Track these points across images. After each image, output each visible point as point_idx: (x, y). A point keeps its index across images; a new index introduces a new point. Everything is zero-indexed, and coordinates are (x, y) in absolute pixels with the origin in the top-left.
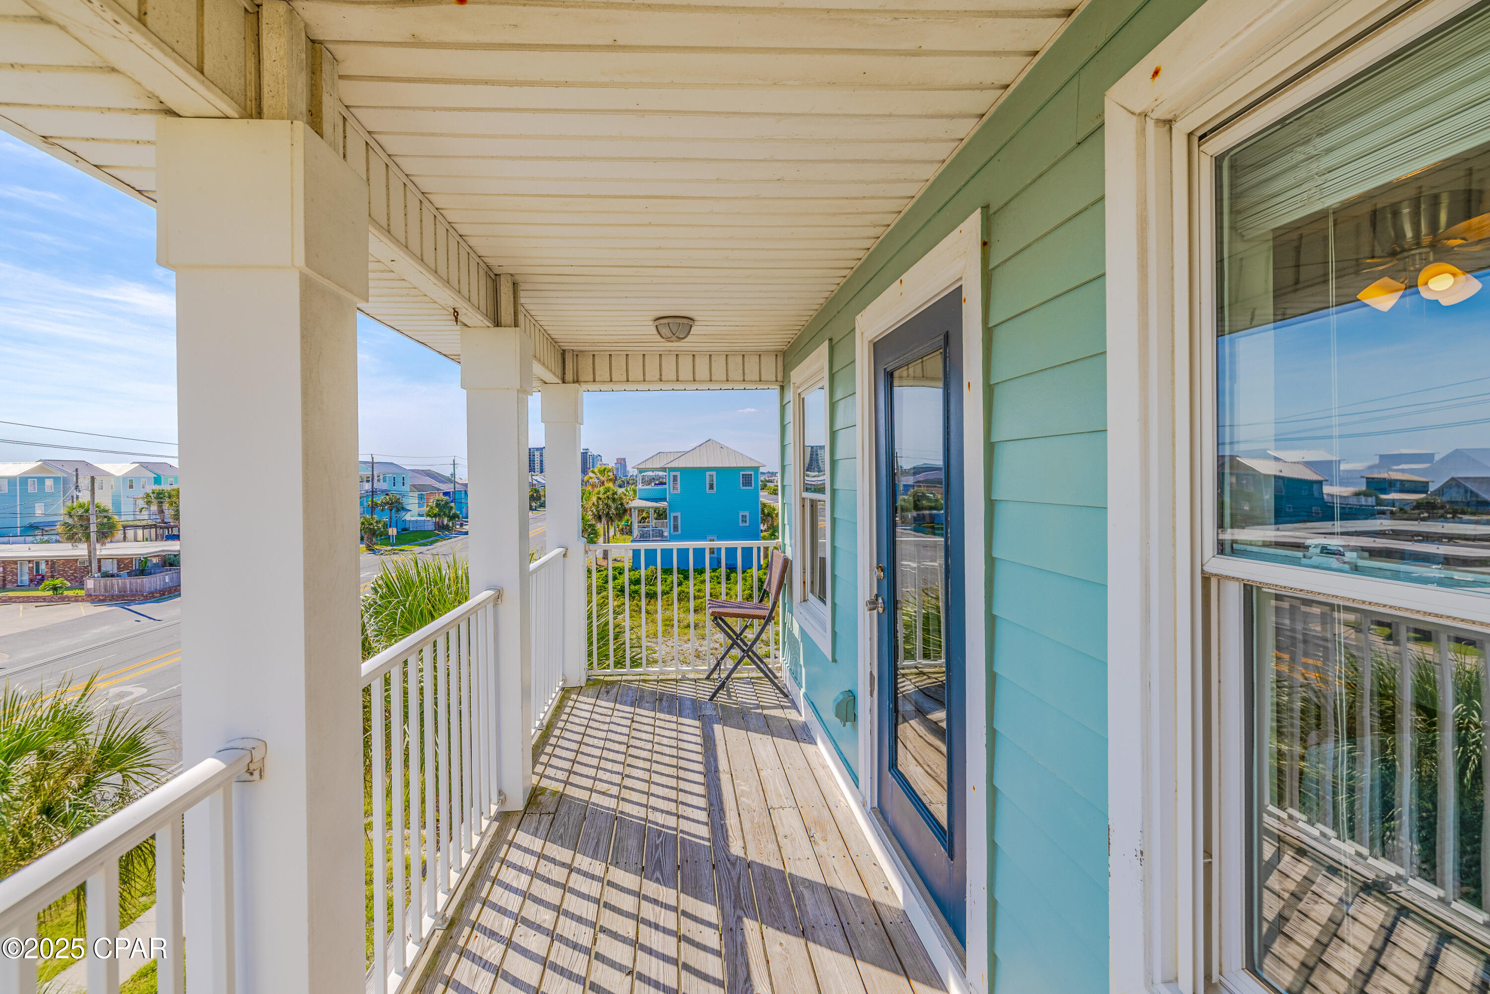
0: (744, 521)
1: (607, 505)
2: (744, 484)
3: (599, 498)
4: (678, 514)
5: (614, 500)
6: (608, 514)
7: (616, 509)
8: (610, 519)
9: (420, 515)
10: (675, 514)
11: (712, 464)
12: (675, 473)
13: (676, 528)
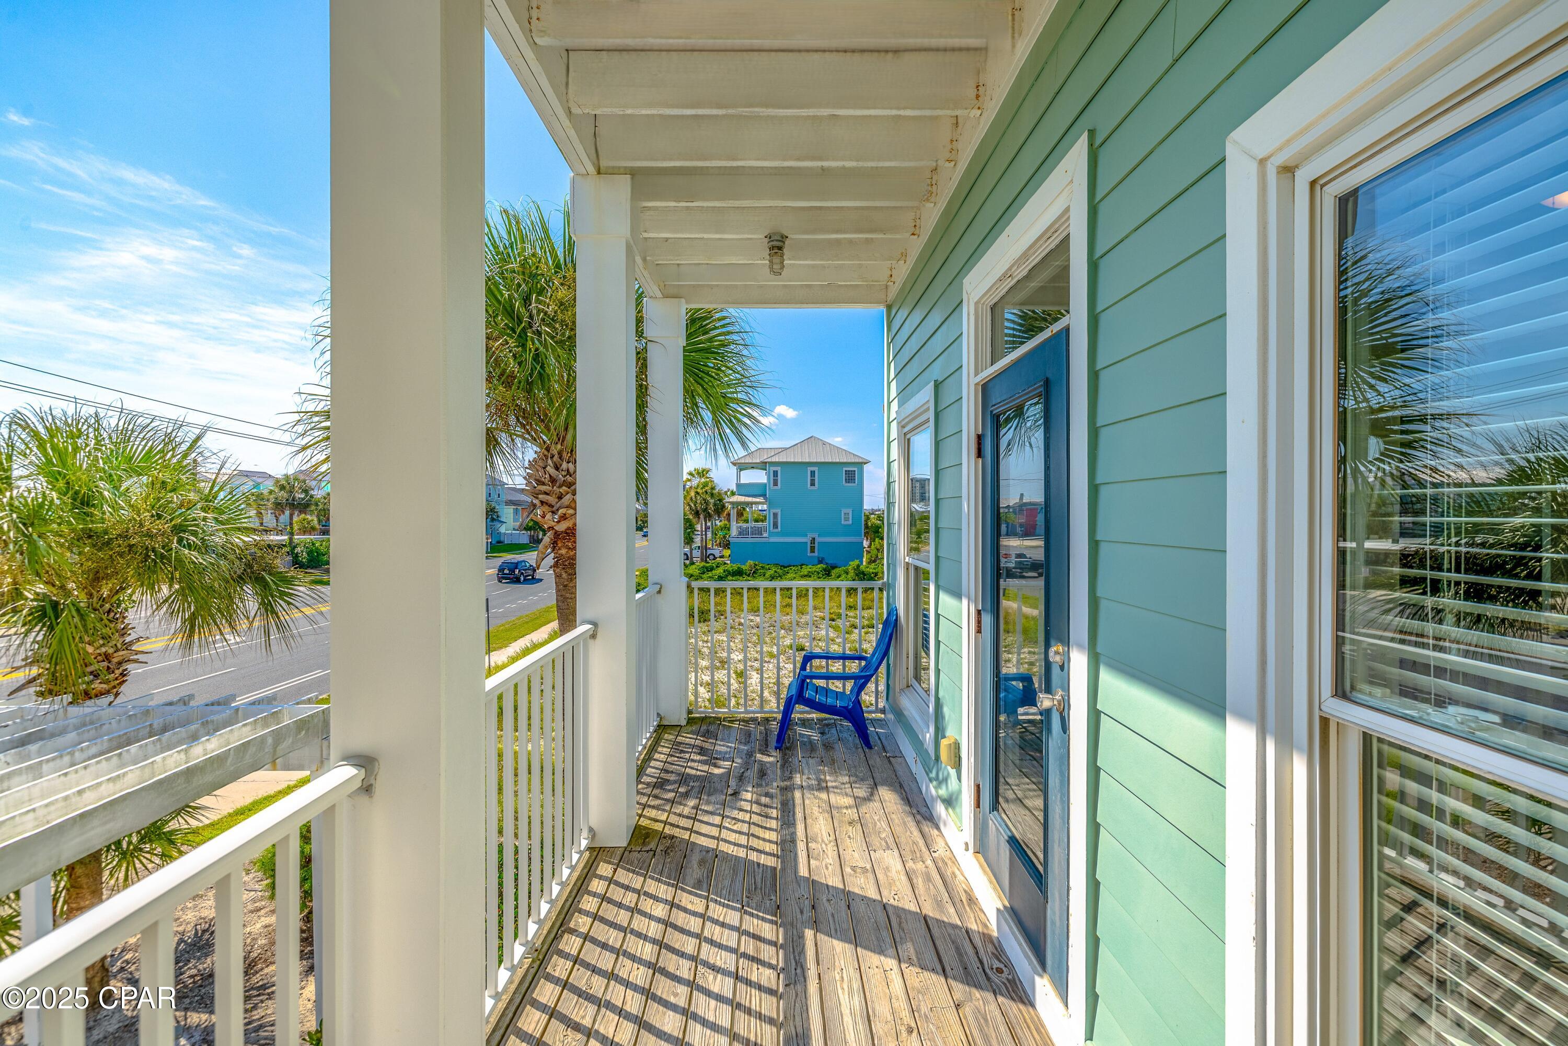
0: (847, 519)
1: (704, 500)
2: (848, 481)
3: (697, 493)
4: (779, 511)
5: (712, 495)
6: (705, 510)
7: (715, 505)
8: (708, 516)
9: (514, 529)
10: (775, 511)
11: (814, 459)
12: (775, 469)
13: (775, 525)
